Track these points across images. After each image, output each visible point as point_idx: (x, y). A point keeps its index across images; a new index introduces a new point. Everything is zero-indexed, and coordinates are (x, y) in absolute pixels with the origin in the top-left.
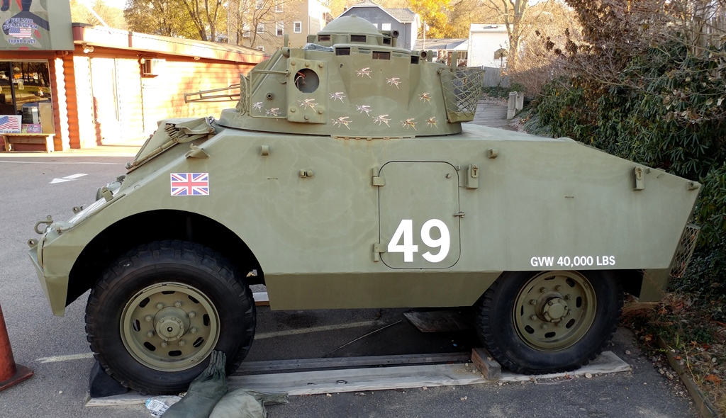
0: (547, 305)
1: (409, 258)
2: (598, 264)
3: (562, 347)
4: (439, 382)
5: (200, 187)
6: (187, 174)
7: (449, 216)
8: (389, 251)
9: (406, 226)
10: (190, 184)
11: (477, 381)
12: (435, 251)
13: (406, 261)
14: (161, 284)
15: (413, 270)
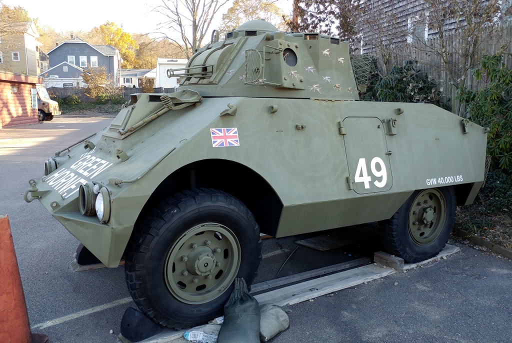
0: (425, 213)
1: (367, 186)
2: (456, 181)
3: (430, 241)
4: (372, 277)
5: (233, 140)
6: (222, 129)
7: (383, 154)
8: (356, 182)
9: (362, 163)
10: (225, 137)
11: (391, 272)
12: (380, 179)
13: (366, 188)
14: (200, 225)
15: (371, 194)
